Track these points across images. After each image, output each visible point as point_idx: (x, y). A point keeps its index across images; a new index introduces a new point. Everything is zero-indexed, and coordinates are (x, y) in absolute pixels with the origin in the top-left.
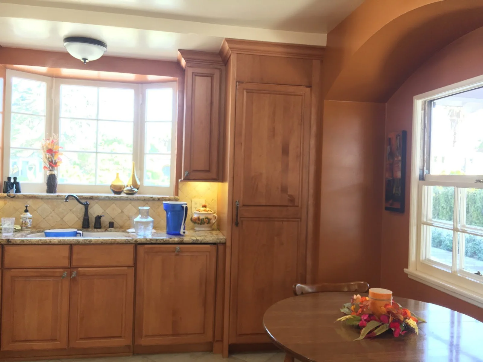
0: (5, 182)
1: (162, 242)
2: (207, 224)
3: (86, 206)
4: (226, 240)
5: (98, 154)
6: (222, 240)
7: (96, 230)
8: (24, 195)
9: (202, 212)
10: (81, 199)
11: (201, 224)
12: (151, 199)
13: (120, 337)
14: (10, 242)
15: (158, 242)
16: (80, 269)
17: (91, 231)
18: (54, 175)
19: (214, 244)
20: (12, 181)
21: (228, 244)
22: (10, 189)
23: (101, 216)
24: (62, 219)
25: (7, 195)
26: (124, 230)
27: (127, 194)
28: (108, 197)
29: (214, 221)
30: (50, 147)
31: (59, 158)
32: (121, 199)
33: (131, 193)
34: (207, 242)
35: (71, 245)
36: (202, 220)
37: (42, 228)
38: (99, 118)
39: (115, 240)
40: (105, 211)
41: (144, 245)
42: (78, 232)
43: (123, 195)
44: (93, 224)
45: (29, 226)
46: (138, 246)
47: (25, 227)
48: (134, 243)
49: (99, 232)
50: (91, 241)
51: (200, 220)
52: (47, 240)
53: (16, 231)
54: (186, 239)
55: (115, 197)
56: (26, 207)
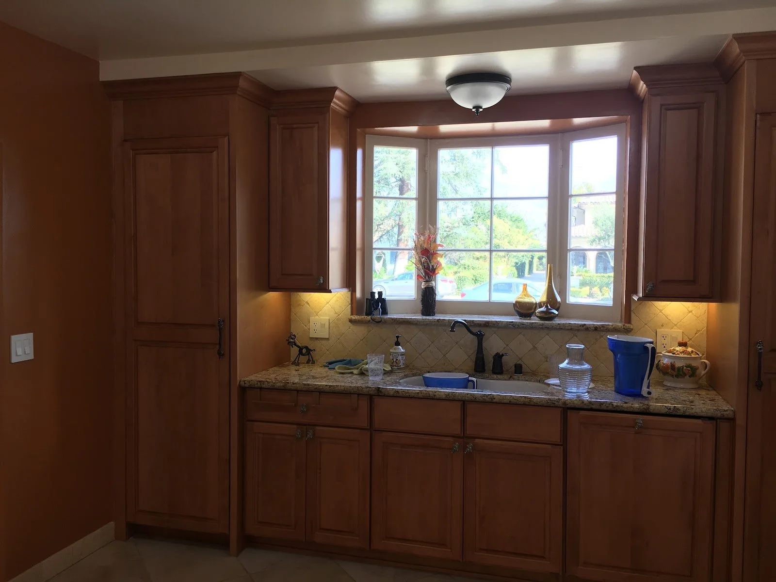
0: (367, 299)
1: (610, 408)
2: (690, 376)
3: (480, 337)
4: (734, 412)
5: (494, 253)
6: (725, 413)
7: (495, 376)
8: (393, 319)
9: (678, 354)
10: (471, 326)
11: (677, 376)
12: (581, 328)
13: (543, 557)
14: (381, 392)
15: (604, 407)
16: (477, 441)
17: (487, 378)
18: (432, 287)
19: (711, 418)
20: (377, 296)
21: (740, 421)
22: (374, 310)
23: (503, 355)
24: (444, 356)
25: (371, 318)
26: (539, 379)
27: (541, 318)
28: (512, 324)
29: (703, 372)
30: (425, 246)
31: (438, 263)
32: (532, 327)
33: (547, 316)
34: (695, 414)
35: (464, 402)
36: (679, 368)
37: (418, 369)
38: (495, 196)
39: (530, 398)
40: (507, 345)
41: (578, 411)
42: (470, 378)
43: (534, 320)
44: (491, 365)
45: (402, 367)
46: (569, 411)
47: (396, 367)
48: (561, 406)
49: (500, 380)
50: (493, 397)
51: (676, 370)
52: (431, 393)
53: (386, 373)
54: (655, 405)
55: (523, 324)
56: (398, 337)
